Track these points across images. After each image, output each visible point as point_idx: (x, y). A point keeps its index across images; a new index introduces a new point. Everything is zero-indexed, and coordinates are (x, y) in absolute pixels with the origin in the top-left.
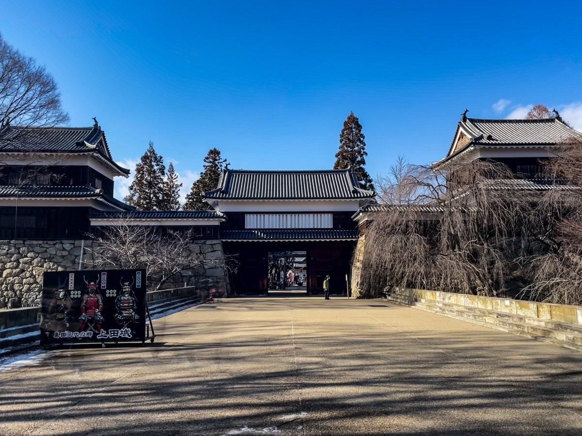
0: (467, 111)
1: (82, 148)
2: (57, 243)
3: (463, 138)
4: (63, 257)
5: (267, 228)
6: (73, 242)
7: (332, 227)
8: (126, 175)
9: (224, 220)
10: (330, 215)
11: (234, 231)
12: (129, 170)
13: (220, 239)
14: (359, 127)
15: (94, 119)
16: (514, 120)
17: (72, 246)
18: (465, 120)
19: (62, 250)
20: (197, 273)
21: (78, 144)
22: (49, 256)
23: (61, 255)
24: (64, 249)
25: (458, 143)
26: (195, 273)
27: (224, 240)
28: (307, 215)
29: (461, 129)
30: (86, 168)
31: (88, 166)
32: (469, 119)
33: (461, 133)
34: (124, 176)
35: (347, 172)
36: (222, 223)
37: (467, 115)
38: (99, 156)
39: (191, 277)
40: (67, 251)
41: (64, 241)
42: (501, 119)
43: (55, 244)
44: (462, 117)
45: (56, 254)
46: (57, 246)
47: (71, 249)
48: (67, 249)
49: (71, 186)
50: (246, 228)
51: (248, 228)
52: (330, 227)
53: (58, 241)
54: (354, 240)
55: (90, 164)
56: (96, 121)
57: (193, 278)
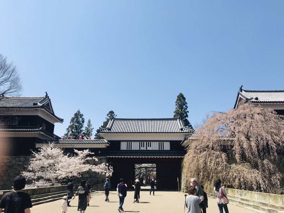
0: (242, 86)
1: (36, 106)
2: (17, 157)
3: (241, 100)
4: (19, 165)
5: (133, 150)
6: (25, 157)
7: (170, 150)
8: (61, 122)
9: (108, 145)
10: (168, 142)
11: (114, 151)
12: (63, 120)
13: (106, 156)
14: (184, 99)
15: (46, 92)
16: (269, 91)
17: (25, 159)
18: (241, 91)
19: (19, 161)
20: (91, 176)
21: (34, 104)
22: (12, 164)
23: (18, 164)
24: (20, 161)
25: (238, 103)
26: (90, 176)
27: (108, 157)
28: (155, 142)
29: (240, 96)
30: (37, 116)
31: (38, 116)
32: (243, 90)
33: (240, 98)
34: (60, 122)
35: (178, 119)
36: (108, 147)
37: (242, 88)
38: (45, 110)
39: (88, 178)
40: (22, 162)
41: (20, 156)
42: (261, 90)
43: (15, 158)
44: (239, 89)
45: (15, 164)
46: (17, 159)
47: (24, 161)
48: (22, 161)
49: (29, 126)
50: (121, 149)
51: (122, 149)
52: (168, 150)
53: (17, 156)
54: (182, 157)
55: (40, 115)
56: (47, 94)
57: (89, 179)
